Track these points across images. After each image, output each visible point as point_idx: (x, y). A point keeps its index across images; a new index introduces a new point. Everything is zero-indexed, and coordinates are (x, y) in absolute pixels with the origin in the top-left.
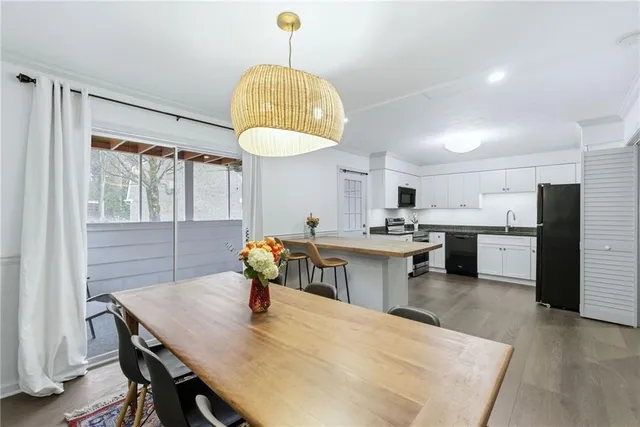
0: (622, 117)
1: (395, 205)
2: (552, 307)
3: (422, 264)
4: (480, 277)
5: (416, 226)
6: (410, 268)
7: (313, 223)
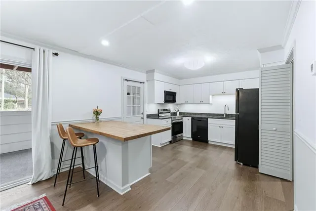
0: (283, 46)
1: (162, 101)
2: (244, 164)
3: (179, 135)
4: (209, 143)
5: (178, 113)
6: (170, 138)
7: (97, 113)
